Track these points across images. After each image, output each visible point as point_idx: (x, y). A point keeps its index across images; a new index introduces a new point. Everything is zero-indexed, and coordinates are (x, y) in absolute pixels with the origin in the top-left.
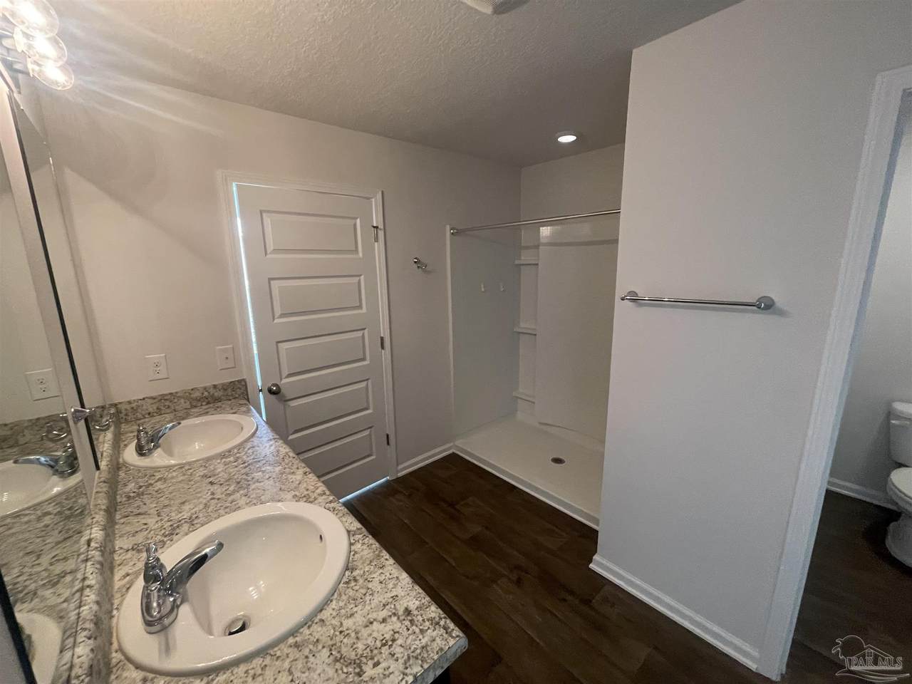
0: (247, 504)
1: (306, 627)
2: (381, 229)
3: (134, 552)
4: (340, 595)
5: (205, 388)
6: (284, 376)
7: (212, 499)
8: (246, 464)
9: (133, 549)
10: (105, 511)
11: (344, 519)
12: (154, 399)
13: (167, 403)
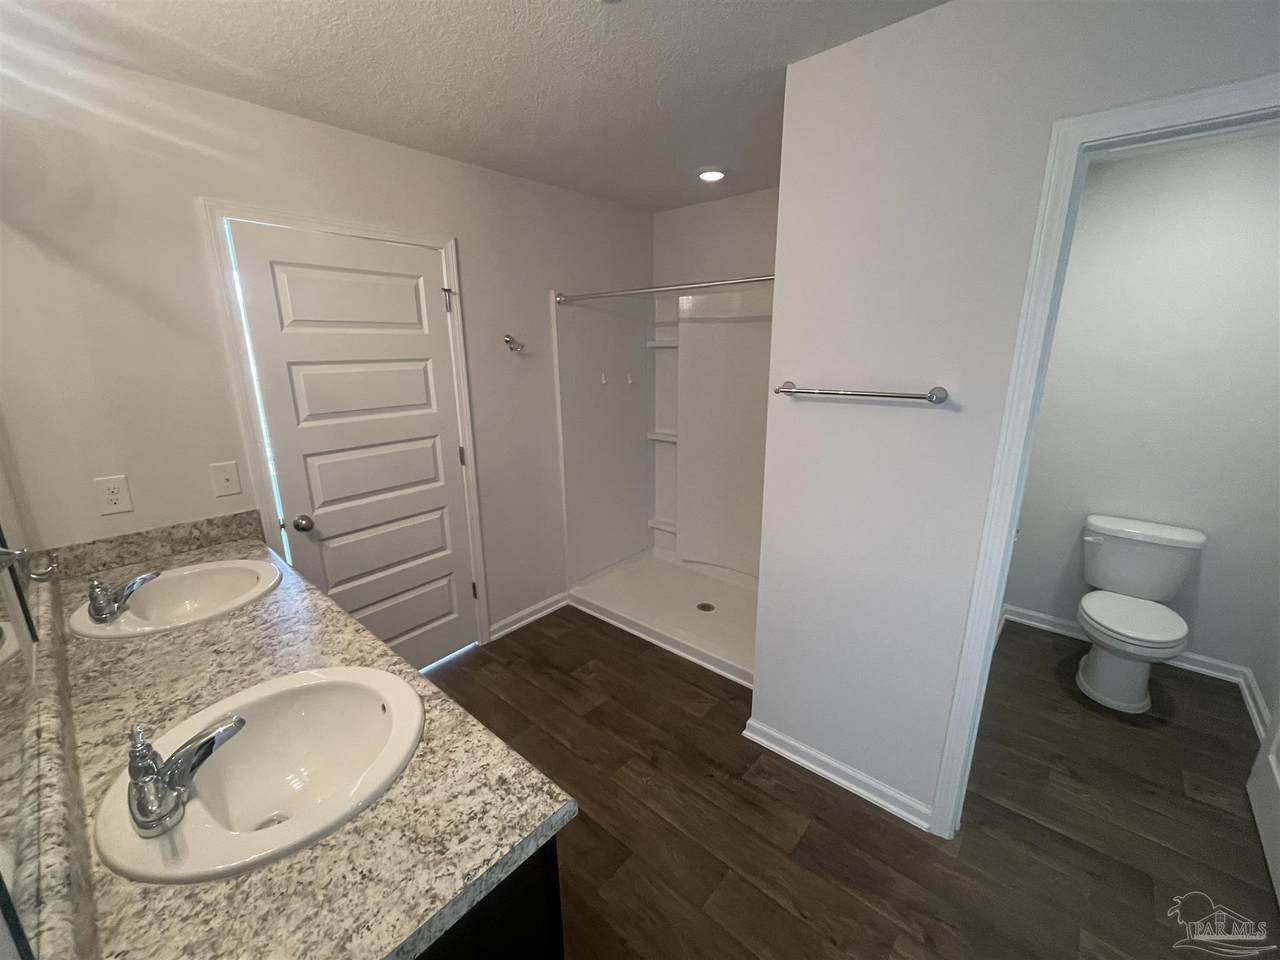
0: (274, 674)
1: (368, 810)
2: (455, 294)
3: (108, 746)
4: (413, 770)
5: (195, 526)
6: (317, 504)
7: (219, 672)
8: (268, 625)
9: (104, 742)
10: (56, 693)
11: (415, 683)
12: (111, 542)
13: (133, 548)
